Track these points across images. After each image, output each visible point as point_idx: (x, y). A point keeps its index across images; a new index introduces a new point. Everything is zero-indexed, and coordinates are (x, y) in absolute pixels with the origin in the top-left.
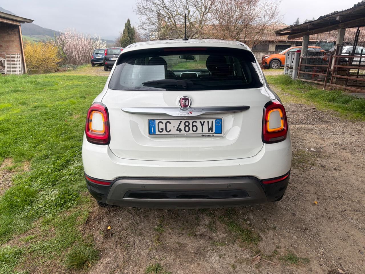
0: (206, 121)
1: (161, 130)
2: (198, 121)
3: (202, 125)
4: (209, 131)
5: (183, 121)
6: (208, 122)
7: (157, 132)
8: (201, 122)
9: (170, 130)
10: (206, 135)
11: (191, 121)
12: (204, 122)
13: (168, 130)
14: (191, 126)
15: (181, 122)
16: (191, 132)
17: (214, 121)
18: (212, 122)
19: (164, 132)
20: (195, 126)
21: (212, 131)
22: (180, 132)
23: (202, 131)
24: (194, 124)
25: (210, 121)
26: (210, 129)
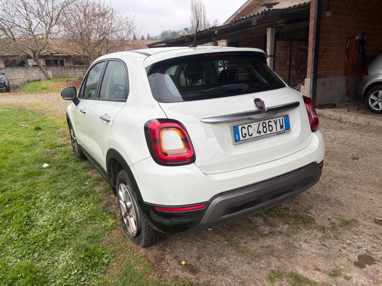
0: (278, 119)
1: (244, 136)
2: (272, 120)
3: (276, 123)
4: (281, 129)
5: (261, 123)
6: (279, 119)
7: (241, 138)
8: (274, 121)
9: (252, 134)
10: (280, 132)
11: (267, 122)
12: (277, 120)
13: (250, 134)
14: (267, 126)
15: (259, 124)
16: (268, 132)
17: (283, 117)
18: (282, 119)
19: (248, 137)
20: (271, 126)
21: (283, 128)
22: (260, 134)
23: (277, 130)
24: (270, 124)
25: (281, 118)
26: (282, 127)
